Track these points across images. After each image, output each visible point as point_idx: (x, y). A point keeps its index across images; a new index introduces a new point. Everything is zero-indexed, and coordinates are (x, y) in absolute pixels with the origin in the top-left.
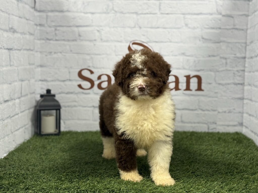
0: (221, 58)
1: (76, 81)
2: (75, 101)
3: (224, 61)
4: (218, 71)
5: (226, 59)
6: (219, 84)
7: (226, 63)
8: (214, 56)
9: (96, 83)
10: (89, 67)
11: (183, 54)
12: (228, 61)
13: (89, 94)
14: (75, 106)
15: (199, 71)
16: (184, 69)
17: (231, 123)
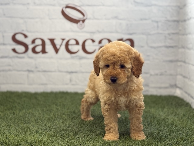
0: (153, 21)
1: (11, 45)
2: (10, 65)
3: (155, 24)
4: (150, 34)
5: (157, 22)
6: (152, 47)
7: (158, 27)
8: (146, 19)
9: (31, 47)
10: (23, 30)
11: (116, 18)
12: (160, 24)
13: (23, 58)
14: (10, 70)
15: (131, 34)
16: (117, 32)
17: (163, 85)
